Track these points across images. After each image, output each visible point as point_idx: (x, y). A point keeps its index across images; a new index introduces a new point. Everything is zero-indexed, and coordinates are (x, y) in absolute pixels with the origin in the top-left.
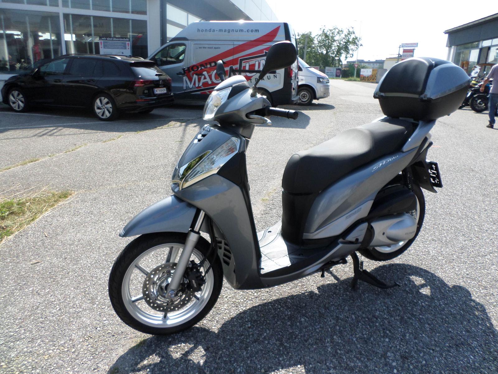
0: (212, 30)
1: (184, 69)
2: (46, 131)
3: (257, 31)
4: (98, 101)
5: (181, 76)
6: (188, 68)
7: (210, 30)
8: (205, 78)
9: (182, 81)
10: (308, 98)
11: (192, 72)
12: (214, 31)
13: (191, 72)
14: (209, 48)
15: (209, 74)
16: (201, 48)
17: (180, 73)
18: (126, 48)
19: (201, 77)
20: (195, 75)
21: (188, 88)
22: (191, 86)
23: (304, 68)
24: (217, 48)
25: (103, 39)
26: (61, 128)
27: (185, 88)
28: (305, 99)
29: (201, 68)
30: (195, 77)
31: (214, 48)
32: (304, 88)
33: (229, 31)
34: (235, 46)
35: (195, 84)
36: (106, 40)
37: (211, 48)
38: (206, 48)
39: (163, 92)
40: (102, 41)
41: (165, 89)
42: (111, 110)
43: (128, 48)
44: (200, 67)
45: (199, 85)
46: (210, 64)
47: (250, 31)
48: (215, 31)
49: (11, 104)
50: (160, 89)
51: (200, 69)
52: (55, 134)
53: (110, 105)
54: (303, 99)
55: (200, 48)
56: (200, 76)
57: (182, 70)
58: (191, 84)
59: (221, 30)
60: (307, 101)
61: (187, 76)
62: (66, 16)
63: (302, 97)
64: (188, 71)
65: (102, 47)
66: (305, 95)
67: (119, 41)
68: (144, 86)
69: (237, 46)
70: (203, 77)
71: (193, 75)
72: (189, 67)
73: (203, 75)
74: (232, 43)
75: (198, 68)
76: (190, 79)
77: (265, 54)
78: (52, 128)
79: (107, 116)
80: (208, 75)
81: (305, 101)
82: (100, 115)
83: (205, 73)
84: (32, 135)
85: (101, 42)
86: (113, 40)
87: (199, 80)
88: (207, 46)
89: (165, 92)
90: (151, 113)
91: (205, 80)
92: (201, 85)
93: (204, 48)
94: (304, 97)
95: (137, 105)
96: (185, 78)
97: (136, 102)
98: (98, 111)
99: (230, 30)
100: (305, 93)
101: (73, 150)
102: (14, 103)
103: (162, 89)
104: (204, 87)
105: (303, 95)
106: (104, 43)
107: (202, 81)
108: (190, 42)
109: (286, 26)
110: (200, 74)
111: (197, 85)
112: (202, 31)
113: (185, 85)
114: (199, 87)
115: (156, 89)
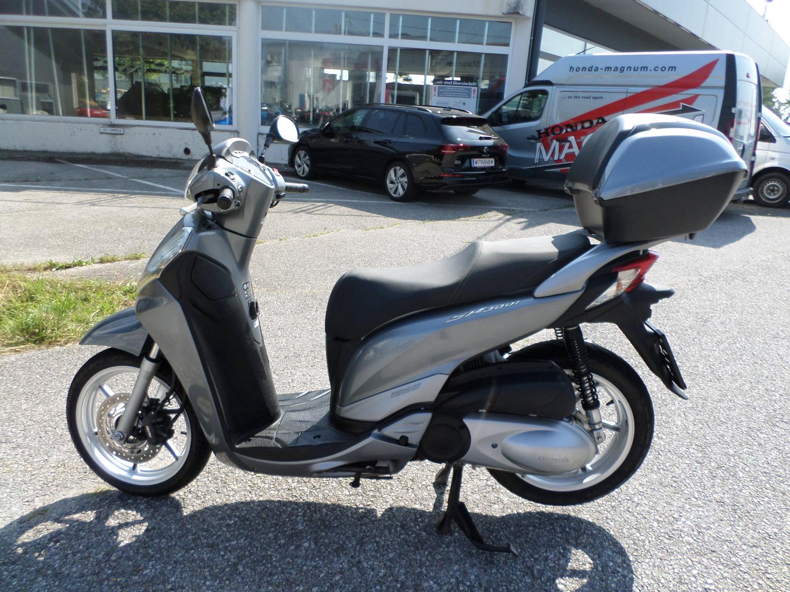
0: (594, 68)
1: (539, 132)
2: (312, 207)
3: (673, 68)
4: (392, 172)
5: (533, 141)
6: (546, 129)
7: (591, 69)
8: (571, 147)
9: (533, 149)
10: (780, 192)
11: (552, 136)
12: (597, 69)
13: (549, 136)
14: (585, 98)
15: (578, 141)
16: (571, 97)
17: (533, 138)
18: (469, 97)
19: (565, 145)
20: (555, 141)
21: (541, 160)
22: (546, 158)
23: (780, 136)
24: (598, 98)
25: (439, 83)
26: (331, 205)
27: (536, 161)
28: (775, 194)
29: (567, 131)
30: (555, 144)
31: (593, 98)
32: (774, 174)
33: (622, 70)
34: (629, 95)
35: (553, 155)
36: (443, 84)
37: (587, 98)
38: (579, 97)
39: (487, 165)
40: (437, 86)
41: (493, 160)
42: (406, 186)
43: (474, 97)
44: (565, 128)
45: (559, 157)
46: (583, 122)
47: (660, 69)
48: (599, 70)
49: (296, 167)
50: (483, 160)
51: (564, 131)
52: (314, 213)
53: (405, 179)
54: (770, 194)
55: (569, 97)
56: (564, 143)
57: (537, 133)
58: (547, 155)
59: (608, 68)
60: (777, 199)
61: (542, 142)
62: (392, 51)
63: (769, 191)
64: (545, 134)
65: (435, 95)
66: (776, 188)
67: (462, 85)
68: (454, 154)
69: (631, 94)
70: (567, 145)
71: (552, 141)
72: (548, 127)
73: (569, 141)
74: (625, 91)
75: (561, 130)
76: (547, 147)
77: (681, 108)
78: (318, 204)
79: (400, 194)
80: (577, 143)
81: (774, 200)
82: (392, 192)
83: (572, 138)
84: (289, 210)
85: (435, 88)
86: (452, 85)
87: (561, 149)
88: (581, 94)
89: (493, 164)
90: (474, 195)
91: (571, 150)
92: (562, 157)
93: (576, 97)
94: (773, 191)
95: (443, 181)
96: (539, 145)
97: (440, 178)
98: (390, 186)
99: (624, 68)
100: (776, 184)
101: (314, 236)
102: (299, 166)
103: (487, 160)
104: (567, 161)
105: (771, 188)
106: (439, 88)
107: (566, 150)
108: (555, 87)
109: (731, 60)
110: (563, 140)
111: (556, 158)
112: (578, 69)
113: (537, 157)
114: (559, 160)
115: (475, 160)
